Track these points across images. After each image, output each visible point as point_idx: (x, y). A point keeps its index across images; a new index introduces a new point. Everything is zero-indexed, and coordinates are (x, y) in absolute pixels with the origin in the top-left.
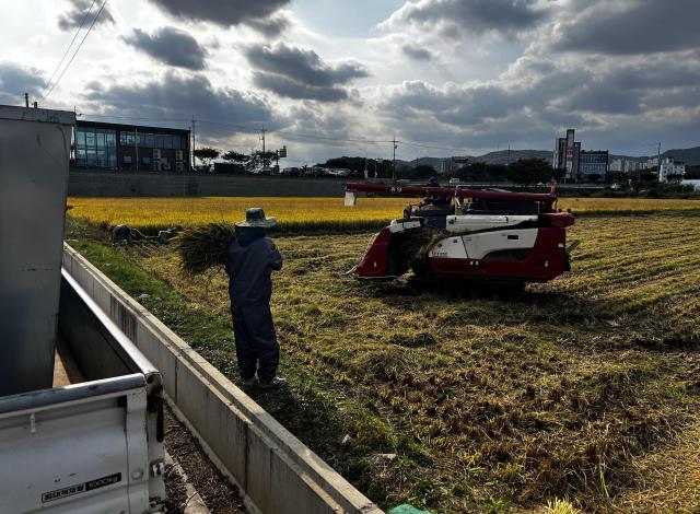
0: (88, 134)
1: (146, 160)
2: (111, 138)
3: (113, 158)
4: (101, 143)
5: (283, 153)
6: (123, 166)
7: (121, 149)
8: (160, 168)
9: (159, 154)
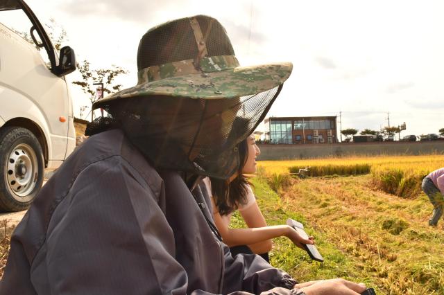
0: (277, 125)
1: (309, 137)
2: (289, 126)
3: (290, 137)
4: (284, 129)
5: (404, 128)
6: (296, 141)
7: (294, 132)
8: (318, 142)
9: (317, 133)
